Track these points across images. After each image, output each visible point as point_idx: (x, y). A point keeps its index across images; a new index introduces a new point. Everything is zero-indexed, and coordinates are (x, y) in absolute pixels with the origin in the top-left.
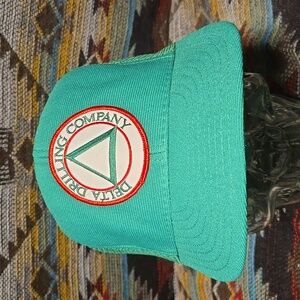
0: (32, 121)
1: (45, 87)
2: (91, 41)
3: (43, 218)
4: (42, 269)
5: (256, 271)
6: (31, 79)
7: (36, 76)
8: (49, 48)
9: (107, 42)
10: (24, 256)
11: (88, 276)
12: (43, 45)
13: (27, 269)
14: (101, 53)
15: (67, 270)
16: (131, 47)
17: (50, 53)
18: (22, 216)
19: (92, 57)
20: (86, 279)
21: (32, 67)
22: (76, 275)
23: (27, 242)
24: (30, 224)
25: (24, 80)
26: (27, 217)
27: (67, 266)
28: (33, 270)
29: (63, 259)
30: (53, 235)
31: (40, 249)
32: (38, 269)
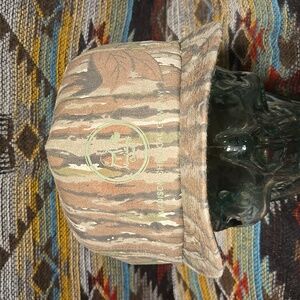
0: (32, 107)
1: (44, 72)
2: (91, 25)
3: (43, 209)
4: (43, 262)
6: (31, 64)
7: (36, 60)
8: (49, 31)
9: (107, 27)
10: (25, 249)
11: (89, 269)
12: (44, 28)
13: (28, 262)
14: (100, 38)
15: (68, 263)
16: (130, 32)
17: (51, 36)
18: (23, 207)
19: (92, 42)
20: (88, 272)
21: (32, 50)
22: (77, 268)
23: (29, 234)
24: (31, 216)
25: (24, 64)
26: (28, 208)
27: (68, 258)
28: (35, 264)
29: (64, 251)
30: (55, 226)
31: (41, 241)
32: (39, 262)
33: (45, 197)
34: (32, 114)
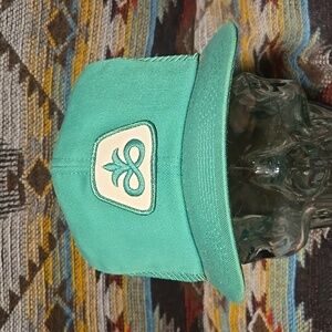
0: (44, 141)
1: (58, 104)
3: (57, 249)
4: (57, 307)
5: (297, 305)
6: (43, 95)
7: (48, 91)
8: (62, 60)
9: (126, 53)
10: (37, 292)
11: (108, 314)
12: (56, 57)
13: (40, 306)
15: (84, 307)
17: (64, 65)
18: (34, 247)
20: (106, 317)
21: (44, 81)
22: (94, 313)
23: (40, 276)
24: (43, 256)
25: (35, 95)
26: (40, 248)
27: (84, 302)
28: (47, 308)
29: (80, 294)
30: (69, 267)
31: (55, 284)
32: (52, 306)
33: (59, 236)
34: (44, 148)
